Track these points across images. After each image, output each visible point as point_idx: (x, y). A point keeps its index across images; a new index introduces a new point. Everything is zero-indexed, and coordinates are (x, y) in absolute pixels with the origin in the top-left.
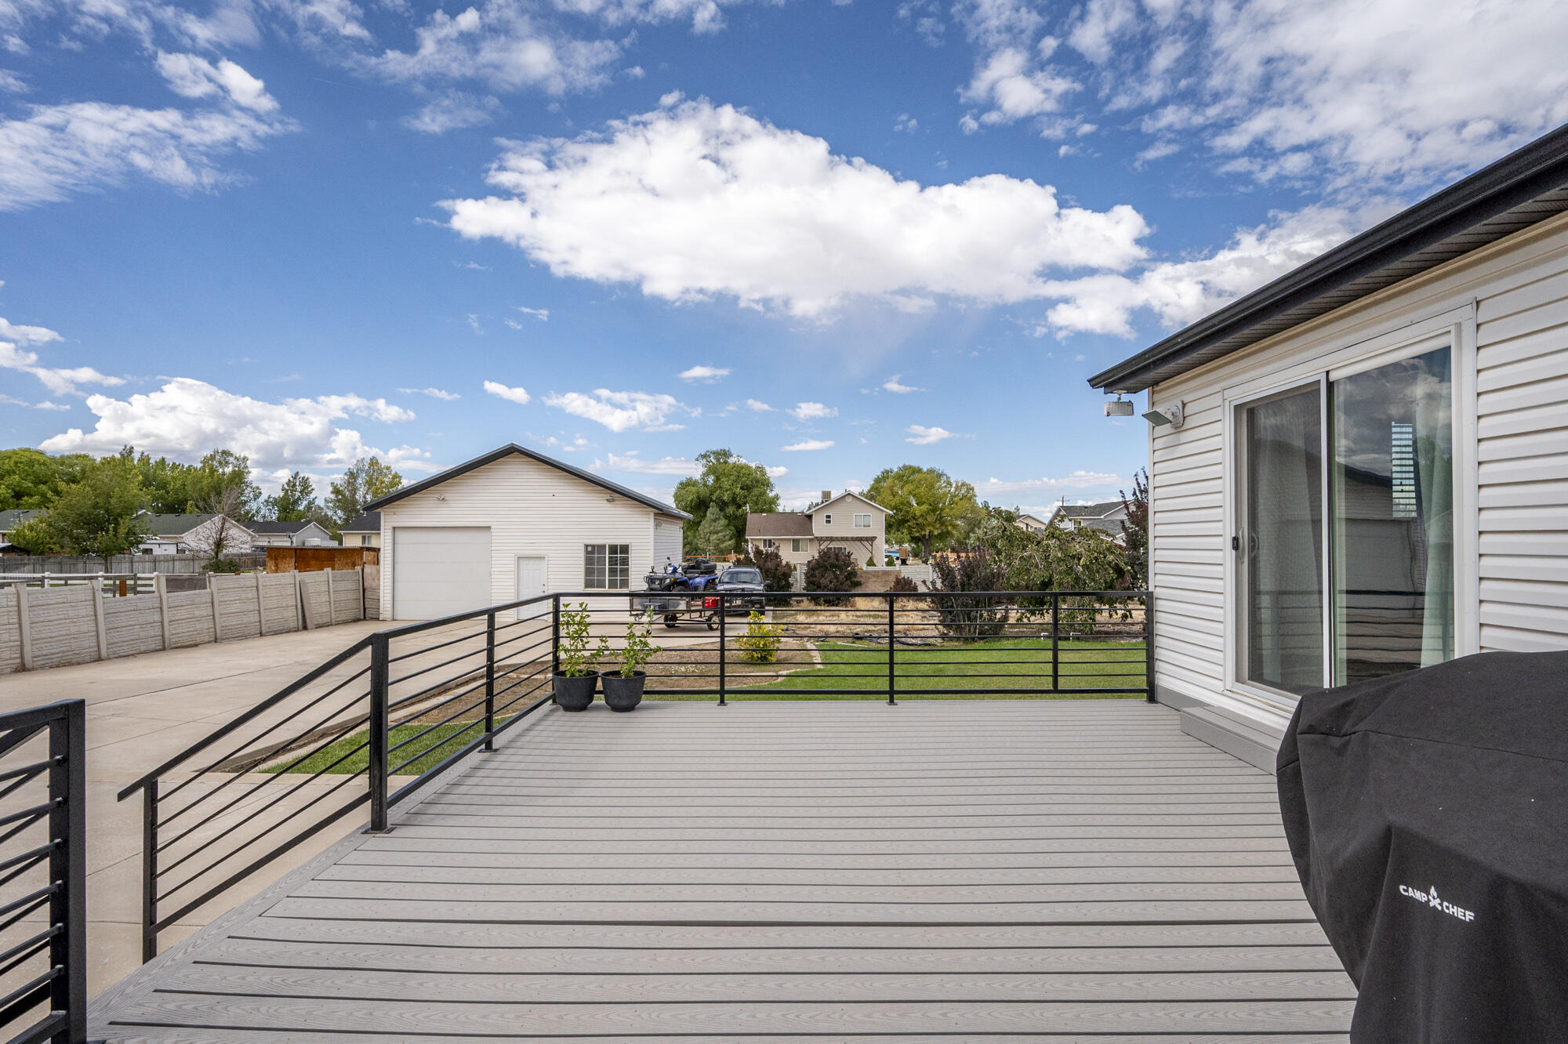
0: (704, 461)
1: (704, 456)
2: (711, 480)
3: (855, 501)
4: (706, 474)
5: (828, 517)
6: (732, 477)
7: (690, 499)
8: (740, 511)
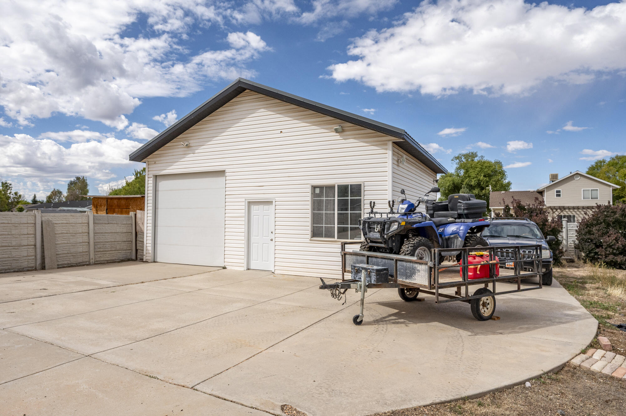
0: (458, 161)
1: (457, 158)
2: (462, 172)
3: (582, 179)
4: (458, 169)
5: (558, 192)
6: (478, 169)
7: (448, 184)
8: (484, 191)
